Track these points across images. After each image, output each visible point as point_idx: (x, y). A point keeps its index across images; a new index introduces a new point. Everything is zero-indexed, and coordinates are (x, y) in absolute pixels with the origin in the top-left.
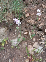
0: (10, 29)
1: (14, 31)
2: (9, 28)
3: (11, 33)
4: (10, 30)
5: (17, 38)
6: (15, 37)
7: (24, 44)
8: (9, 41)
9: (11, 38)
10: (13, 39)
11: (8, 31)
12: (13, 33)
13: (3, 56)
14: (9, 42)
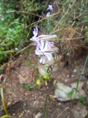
0: (68, 63)
1: (73, 70)
2: (66, 60)
3: (65, 70)
4: (66, 63)
5: (70, 86)
6: (67, 82)
7: (78, 111)
8: (55, 81)
9: (61, 79)
10: (62, 84)
11: (62, 64)
12: (68, 72)
13: (33, 99)
14: (54, 83)
